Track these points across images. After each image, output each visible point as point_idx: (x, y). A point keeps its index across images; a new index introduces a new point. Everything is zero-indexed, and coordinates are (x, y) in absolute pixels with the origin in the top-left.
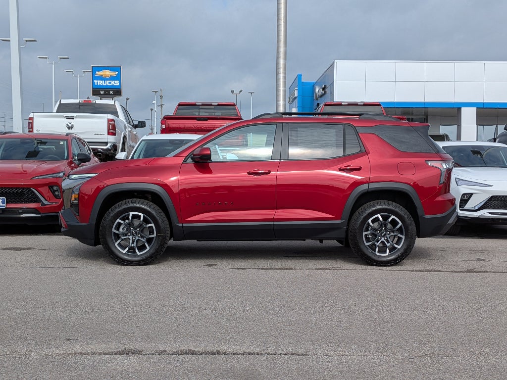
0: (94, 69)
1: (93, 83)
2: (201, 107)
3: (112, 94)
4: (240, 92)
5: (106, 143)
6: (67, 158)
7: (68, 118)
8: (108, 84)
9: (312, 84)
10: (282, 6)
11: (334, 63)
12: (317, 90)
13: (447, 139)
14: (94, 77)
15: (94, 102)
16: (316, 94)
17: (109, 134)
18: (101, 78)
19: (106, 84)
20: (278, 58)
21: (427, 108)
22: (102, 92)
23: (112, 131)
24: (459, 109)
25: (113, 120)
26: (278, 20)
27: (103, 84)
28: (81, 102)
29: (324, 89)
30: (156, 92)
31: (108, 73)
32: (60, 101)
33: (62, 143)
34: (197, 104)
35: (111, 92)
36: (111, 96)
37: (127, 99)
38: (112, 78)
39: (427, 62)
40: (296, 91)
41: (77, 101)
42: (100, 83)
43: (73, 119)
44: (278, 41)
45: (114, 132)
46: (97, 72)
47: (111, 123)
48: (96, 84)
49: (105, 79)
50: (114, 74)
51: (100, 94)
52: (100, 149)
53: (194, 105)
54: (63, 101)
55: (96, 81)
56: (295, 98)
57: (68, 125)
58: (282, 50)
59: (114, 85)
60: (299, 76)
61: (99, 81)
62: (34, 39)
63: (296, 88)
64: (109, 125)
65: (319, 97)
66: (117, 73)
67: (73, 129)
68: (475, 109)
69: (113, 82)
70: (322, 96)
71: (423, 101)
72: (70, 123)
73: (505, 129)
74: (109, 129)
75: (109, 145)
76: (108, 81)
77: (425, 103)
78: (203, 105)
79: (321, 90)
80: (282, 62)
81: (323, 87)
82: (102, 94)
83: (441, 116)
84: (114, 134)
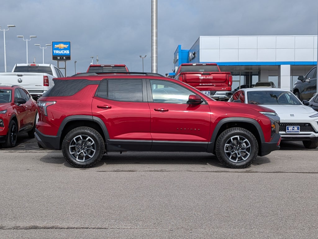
0: (54, 43)
1: (53, 52)
2: (104, 68)
3: (65, 59)
4: (145, 56)
5: (43, 91)
6: (11, 102)
7: (19, 76)
8: (62, 53)
9: (188, 51)
10: (154, 3)
11: (199, 38)
12: (190, 55)
13: (272, 85)
14: (54, 49)
15: (37, 65)
16: (190, 57)
17: (44, 85)
18: (58, 49)
19: (61, 53)
20: (152, 36)
21: (260, 65)
22: (59, 58)
23: (46, 83)
24: (279, 66)
25: (47, 77)
26: (152, 12)
27: (60, 53)
28: (29, 65)
29: (194, 54)
30: (92, 57)
31: (62, 46)
32: (16, 65)
33: (8, 92)
34: (101, 66)
35: (64, 58)
36: (64, 60)
37: (75, 62)
38: (65, 49)
39: (258, 36)
40: (177, 56)
41: (26, 65)
42: (57, 52)
43: (22, 76)
44: (152, 26)
45: (47, 84)
46: (55, 45)
47: (46, 78)
48: (55, 53)
49: (60, 50)
50: (66, 46)
51: (57, 59)
52: (39, 95)
53: (100, 66)
54: (18, 65)
55: (55, 51)
56: (178, 60)
57: (19, 80)
58: (155, 31)
59: (66, 53)
60: (179, 46)
61: (57, 51)
62: (13, 25)
63: (178, 54)
64: (44, 80)
65: (191, 59)
66: (68, 46)
67: (22, 83)
68: (290, 65)
69: (65, 52)
70: (193, 58)
71: (256, 61)
72: (20, 79)
73: (298, 79)
74: (44, 82)
75: (45, 92)
76: (62, 51)
77: (257, 62)
78: (105, 66)
79: (193, 55)
80: (155, 38)
81: (194, 53)
82: (59, 59)
83: (269, 70)
84: (48, 85)
